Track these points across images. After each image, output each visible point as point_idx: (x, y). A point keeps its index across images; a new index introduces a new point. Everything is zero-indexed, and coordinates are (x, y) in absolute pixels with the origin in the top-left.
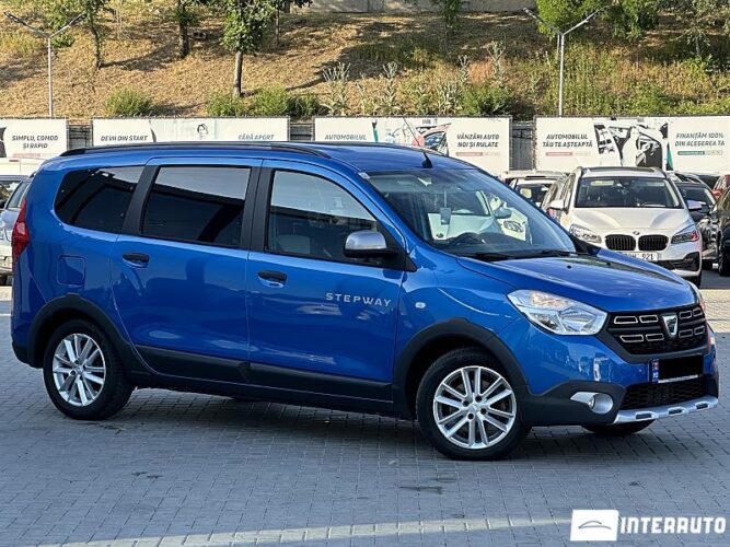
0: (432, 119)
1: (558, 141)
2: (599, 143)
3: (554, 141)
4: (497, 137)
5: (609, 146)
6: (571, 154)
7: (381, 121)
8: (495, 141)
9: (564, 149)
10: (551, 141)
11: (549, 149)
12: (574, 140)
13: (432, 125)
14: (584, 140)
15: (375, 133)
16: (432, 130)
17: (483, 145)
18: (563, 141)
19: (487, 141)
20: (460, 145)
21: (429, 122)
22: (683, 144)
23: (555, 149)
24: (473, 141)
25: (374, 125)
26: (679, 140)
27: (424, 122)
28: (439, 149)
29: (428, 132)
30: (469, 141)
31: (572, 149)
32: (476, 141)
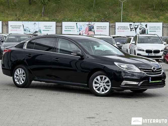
0: (90, 22)
1: (121, 28)
2: (131, 29)
3: (120, 28)
4: (106, 27)
5: (133, 29)
6: (124, 31)
7: (78, 23)
8: (105, 28)
9: (122, 30)
10: (119, 28)
11: (118, 30)
12: (124, 28)
13: (90, 24)
14: (127, 28)
15: (77, 25)
16: (90, 25)
17: (103, 29)
18: (122, 28)
19: (104, 28)
20: (97, 29)
21: (90, 23)
22: (151, 29)
23: (120, 30)
24: (100, 28)
25: (77, 24)
26: (150, 28)
27: (89, 23)
28: (92, 30)
29: (89, 26)
30: (99, 28)
31: (124, 30)
32: (101, 28)
